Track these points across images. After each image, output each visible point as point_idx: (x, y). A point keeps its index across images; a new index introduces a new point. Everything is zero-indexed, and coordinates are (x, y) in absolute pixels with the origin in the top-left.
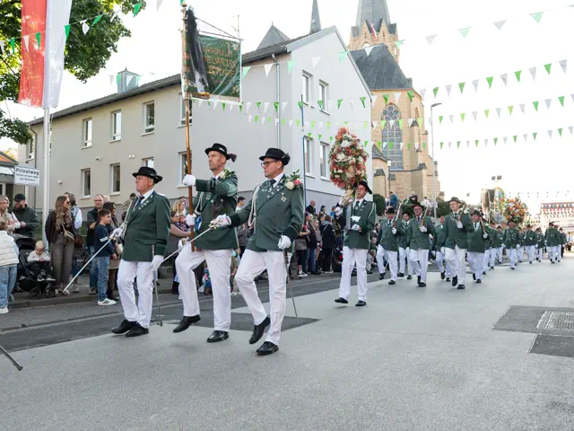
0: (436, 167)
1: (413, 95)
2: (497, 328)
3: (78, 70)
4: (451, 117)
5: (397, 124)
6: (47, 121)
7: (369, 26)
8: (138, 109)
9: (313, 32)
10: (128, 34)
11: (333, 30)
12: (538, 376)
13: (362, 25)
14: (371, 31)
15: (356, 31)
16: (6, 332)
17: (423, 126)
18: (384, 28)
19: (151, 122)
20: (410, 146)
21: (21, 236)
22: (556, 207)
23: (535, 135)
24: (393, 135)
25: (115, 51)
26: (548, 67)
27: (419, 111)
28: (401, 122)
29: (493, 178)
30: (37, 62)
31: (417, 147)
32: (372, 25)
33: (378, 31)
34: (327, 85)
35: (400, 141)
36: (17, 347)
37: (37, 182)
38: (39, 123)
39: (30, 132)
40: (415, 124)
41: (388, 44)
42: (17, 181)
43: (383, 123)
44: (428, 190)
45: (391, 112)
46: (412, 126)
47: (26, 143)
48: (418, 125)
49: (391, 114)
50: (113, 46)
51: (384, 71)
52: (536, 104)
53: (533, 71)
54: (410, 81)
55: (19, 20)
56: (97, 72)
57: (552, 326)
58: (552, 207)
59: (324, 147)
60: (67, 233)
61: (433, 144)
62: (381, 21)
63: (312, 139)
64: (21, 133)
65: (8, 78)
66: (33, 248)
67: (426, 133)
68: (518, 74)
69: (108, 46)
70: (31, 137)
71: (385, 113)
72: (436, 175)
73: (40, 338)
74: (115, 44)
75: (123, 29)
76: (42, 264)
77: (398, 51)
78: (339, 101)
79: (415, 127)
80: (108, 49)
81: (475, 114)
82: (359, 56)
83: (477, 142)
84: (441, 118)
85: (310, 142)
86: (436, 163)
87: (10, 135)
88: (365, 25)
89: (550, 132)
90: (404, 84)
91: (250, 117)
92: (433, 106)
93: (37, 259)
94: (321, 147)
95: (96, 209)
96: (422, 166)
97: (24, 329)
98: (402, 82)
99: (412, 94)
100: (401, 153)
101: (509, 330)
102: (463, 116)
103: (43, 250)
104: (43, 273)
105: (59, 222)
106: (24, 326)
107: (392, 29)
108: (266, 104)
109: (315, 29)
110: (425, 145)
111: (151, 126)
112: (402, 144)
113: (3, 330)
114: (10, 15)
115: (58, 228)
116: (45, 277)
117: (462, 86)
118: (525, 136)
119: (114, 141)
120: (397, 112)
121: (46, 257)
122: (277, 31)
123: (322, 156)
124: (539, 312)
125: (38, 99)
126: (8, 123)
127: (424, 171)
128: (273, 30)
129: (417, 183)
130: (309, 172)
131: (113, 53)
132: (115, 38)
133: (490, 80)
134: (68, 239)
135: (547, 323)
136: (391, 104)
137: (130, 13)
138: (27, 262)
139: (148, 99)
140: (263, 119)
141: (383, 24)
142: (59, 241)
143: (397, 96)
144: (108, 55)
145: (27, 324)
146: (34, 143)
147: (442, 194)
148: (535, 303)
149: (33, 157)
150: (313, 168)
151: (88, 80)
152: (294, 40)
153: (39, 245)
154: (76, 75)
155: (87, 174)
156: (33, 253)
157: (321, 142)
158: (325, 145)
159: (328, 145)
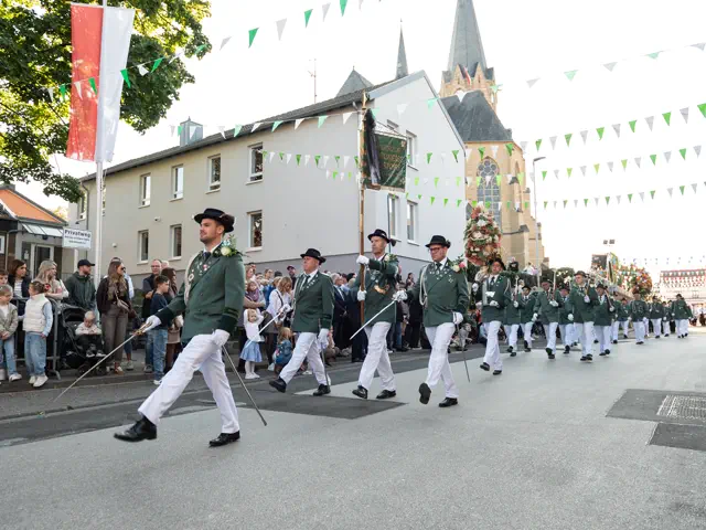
0: (540, 230)
1: (513, 148)
2: (611, 414)
3: (136, 121)
4: (556, 172)
5: (495, 181)
6: (100, 177)
7: (462, 71)
8: (202, 164)
9: (399, 77)
10: (192, 80)
11: (422, 74)
12: (660, 472)
13: (454, 70)
14: (464, 76)
15: (447, 77)
16: (49, 415)
17: (524, 183)
18: (479, 72)
19: (217, 178)
20: (510, 205)
21: (70, 306)
22: (677, 275)
23: (653, 193)
24: (489, 192)
25: (177, 99)
26: (667, 117)
27: (520, 166)
28: (499, 178)
29: (605, 242)
30: (89, 110)
31: (517, 206)
32: (466, 70)
33: (473, 76)
34: (415, 136)
35: (499, 200)
36: (60, 432)
37: (87, 245)
38: (91, 180)
39: (81, 189)
40: (515, 180)
41: (483, 89)
42: (66, 244)
43: (479, 179)
44: (531, 255)
45: (488, 167)
46: (512, 183)
47: (76, 201)
48: (518, 182)
49: (487, 170)
50: (174, 93)
51: (480, 120)
52: (653, 158)
53: (650, 121)
54: (509, 131)
55: (70, 65)
56: (157, 122)
57: (674, 413)
58: (673, 276)
59: (411, 207)
60: (120, 303)
61: (535, 203)
62: (476, 65)
63: (397, 198)
64: (72, 190)
65: (57, 129)
66: (81, 319)
67: (528, 191)
68: (632, 125)
69: (169, 93)
70: (82, 196)
71: (481, 168)
72: (540, 239)
73: (87, 422)
74: (177, 91)
75: (186, 74)
76: (92, 338)
77: (495, 99)
78: (429, 155)
79: (516, 184)
80: (169, 97)
81: (583, 169)
82: (451, 104)
83: (586, 201)
84: (544, 173)
85: (396, 202)
86: (539, 225)
87: (59, 193)
88: (458, 70)
89: (670, 191)
90: (502, 135)
91: (328, 173)
92: (536, 160)
93: (86, 332)
94: (408, 207)
95: (153, 276)
96: (523, 229)
97: (71, 411)
98: (501, 134)
99: (511, 146)
100: (499, 213)
101: (625, 417)
102: (569, 171)
103: (93, 321)
104: (93, 348)
105: (112, 290)
106: (70, 408)
107: (489, 73)
108: (346, 159)
109: (402, 74)
110: (527, 205)
111: (216, 183)
112: (500, 203)
113: (47, 412)
114: (61, 59)
115: (111, 297)
116: (95, 352)
117: (568, 138)
118: (642, 195)
119: (175, 200)
120: (494, 167)
121: (97, 330)
122: (359, 76)
123: (409, 217)
124: (660, 396)
125: (91, 152)
126: (57, 179)
127: (526, 235)
128: (354, 75)
129: (517, 248)
130: (394, 235)
131: (174, 101)
132: (177, 84)
133: (600, 131)
134: (121, 310)
135: (670, 410)
136: (488, 158)
137: (194, 56)
138: (74, 335)
139: (214, 152)
140: (343, 174)
141: (479, 68)
142: (111, 312)
143: (494, 150)
144: (169, 103)
145: (73, 406)
146: (86, 202)
147: (546, 260)
148: (656, 386)
149: (85, 217)
150: (399, 230)
151: (147, 131)
152: (378, 86)
153: (89, 315)
154: (133, 125)
155: (145, 236)
156: (82, 325)
157: (409, 201)
158: (413, 204)
159: (416, 204)
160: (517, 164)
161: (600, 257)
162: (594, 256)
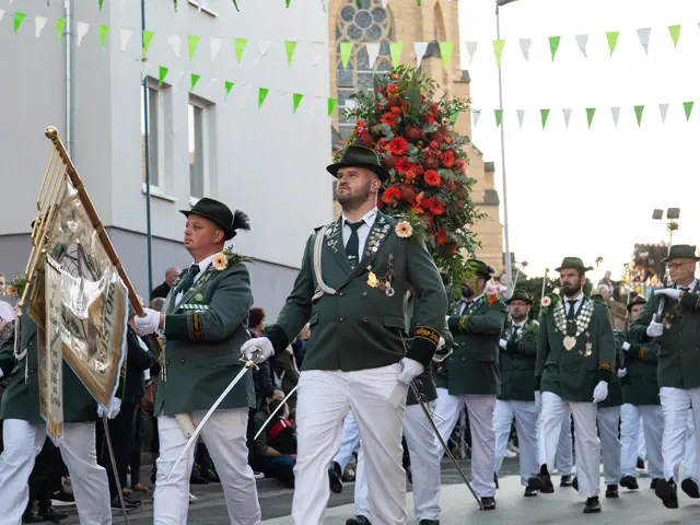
0: (491, 180)
4: (582, 41)
5: (385, 50)
17: (456, 58)
27: (446, 15)
29: (657, 215)
40: (433, 50)
43: (347, 50)
45: (365, 13)
46: (428, 56)
48: (439, 56)
49: (364, 19)
59: (198, 111)
63: (166, 87)
67: (465, 79)
79: (434, 61)
81: (644, 34)
83: (639, 110)
85: (161, 97)
86: (489, 168)
92: (502, 2)
94: (191, 109)
102: (612, 38)
130: (156, 184)
140: (40, 23)
150: (169, 172)
157: (192, 97)
158: (202, 105)
159: (209, 104)
160: (437, 7)
161: (651, 249)
162: (640, 248)
